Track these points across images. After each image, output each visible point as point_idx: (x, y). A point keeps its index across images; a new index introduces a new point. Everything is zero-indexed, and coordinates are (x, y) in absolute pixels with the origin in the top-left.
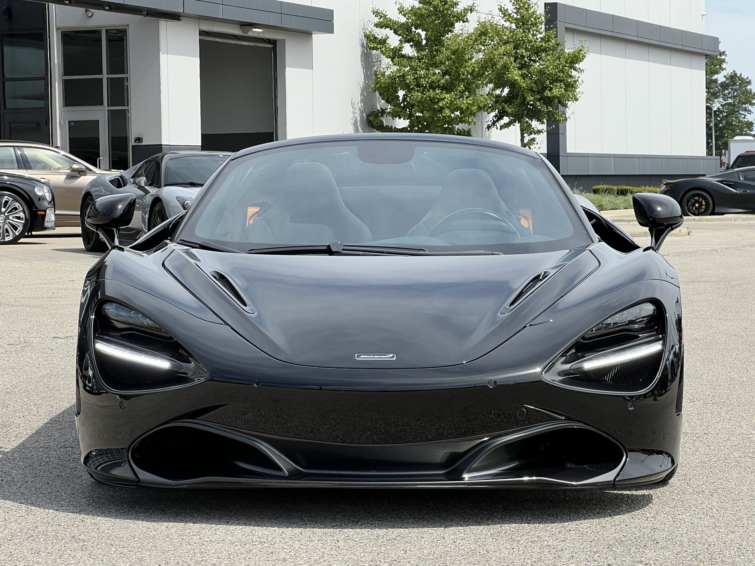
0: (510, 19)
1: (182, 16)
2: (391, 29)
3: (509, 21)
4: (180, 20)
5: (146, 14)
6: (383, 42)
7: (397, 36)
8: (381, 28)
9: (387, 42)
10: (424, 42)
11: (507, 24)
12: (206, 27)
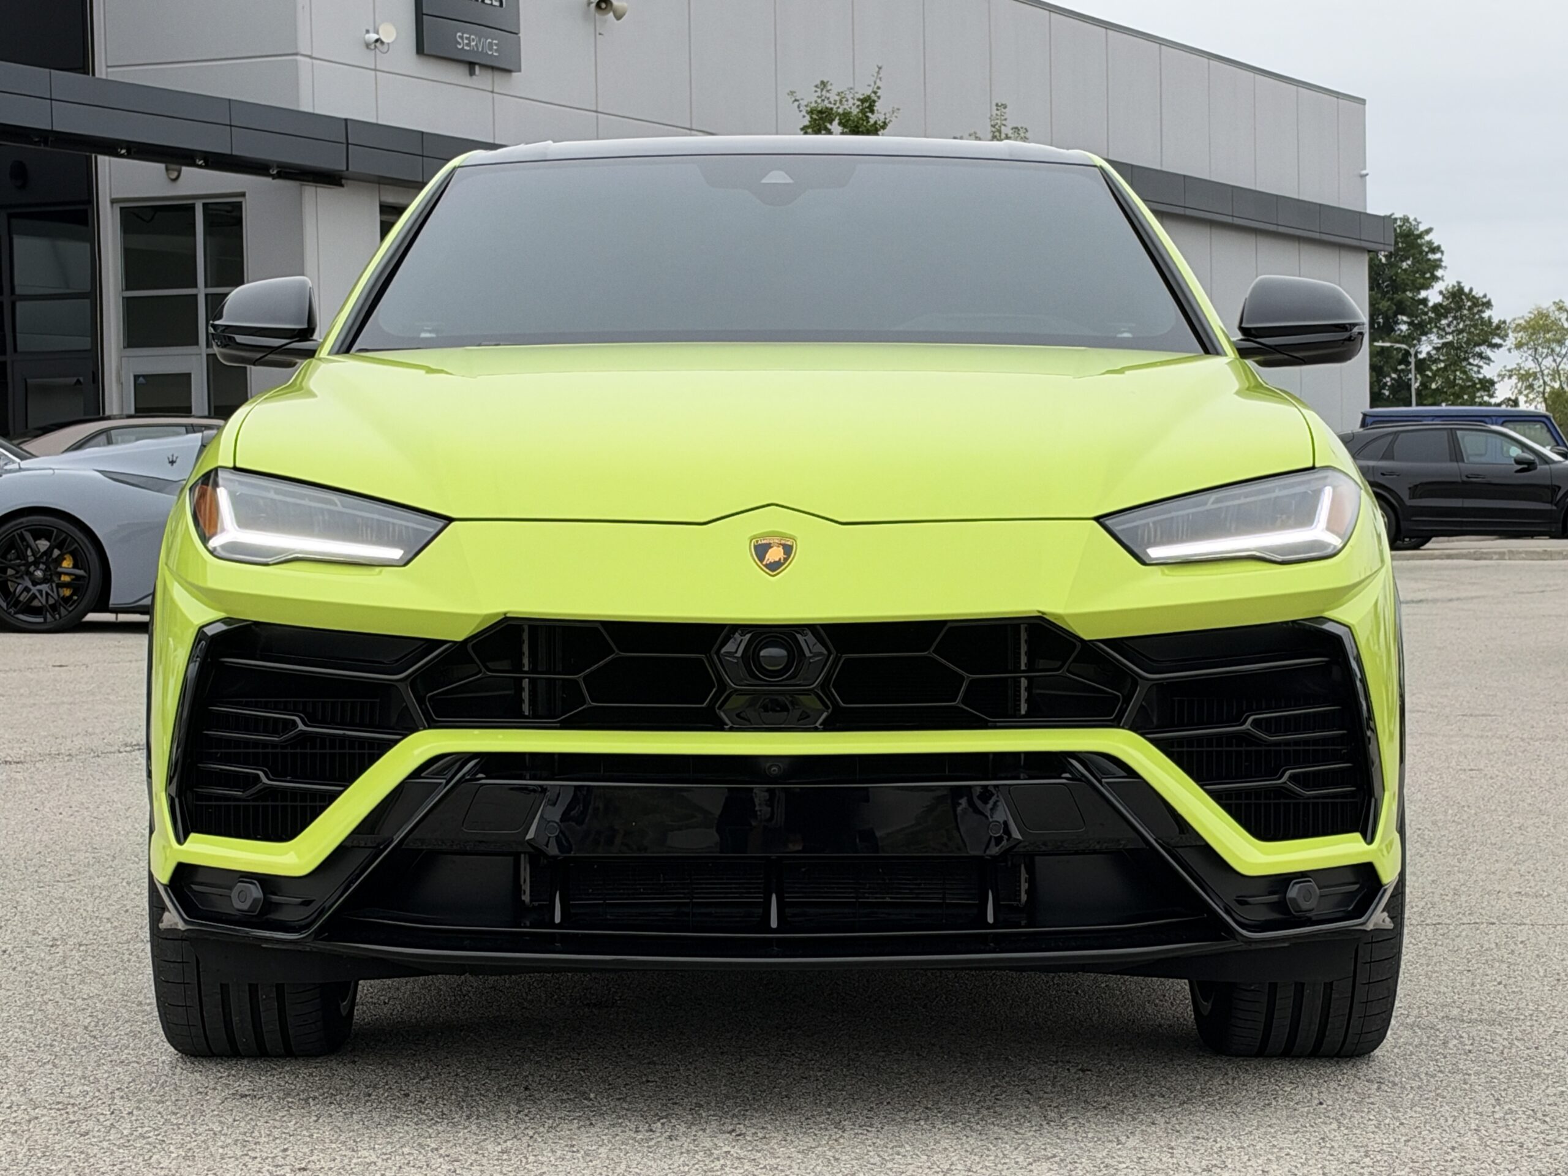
1: (347, 179)
4: (342, 185)
5: (278, 172)
12: (393, 197)
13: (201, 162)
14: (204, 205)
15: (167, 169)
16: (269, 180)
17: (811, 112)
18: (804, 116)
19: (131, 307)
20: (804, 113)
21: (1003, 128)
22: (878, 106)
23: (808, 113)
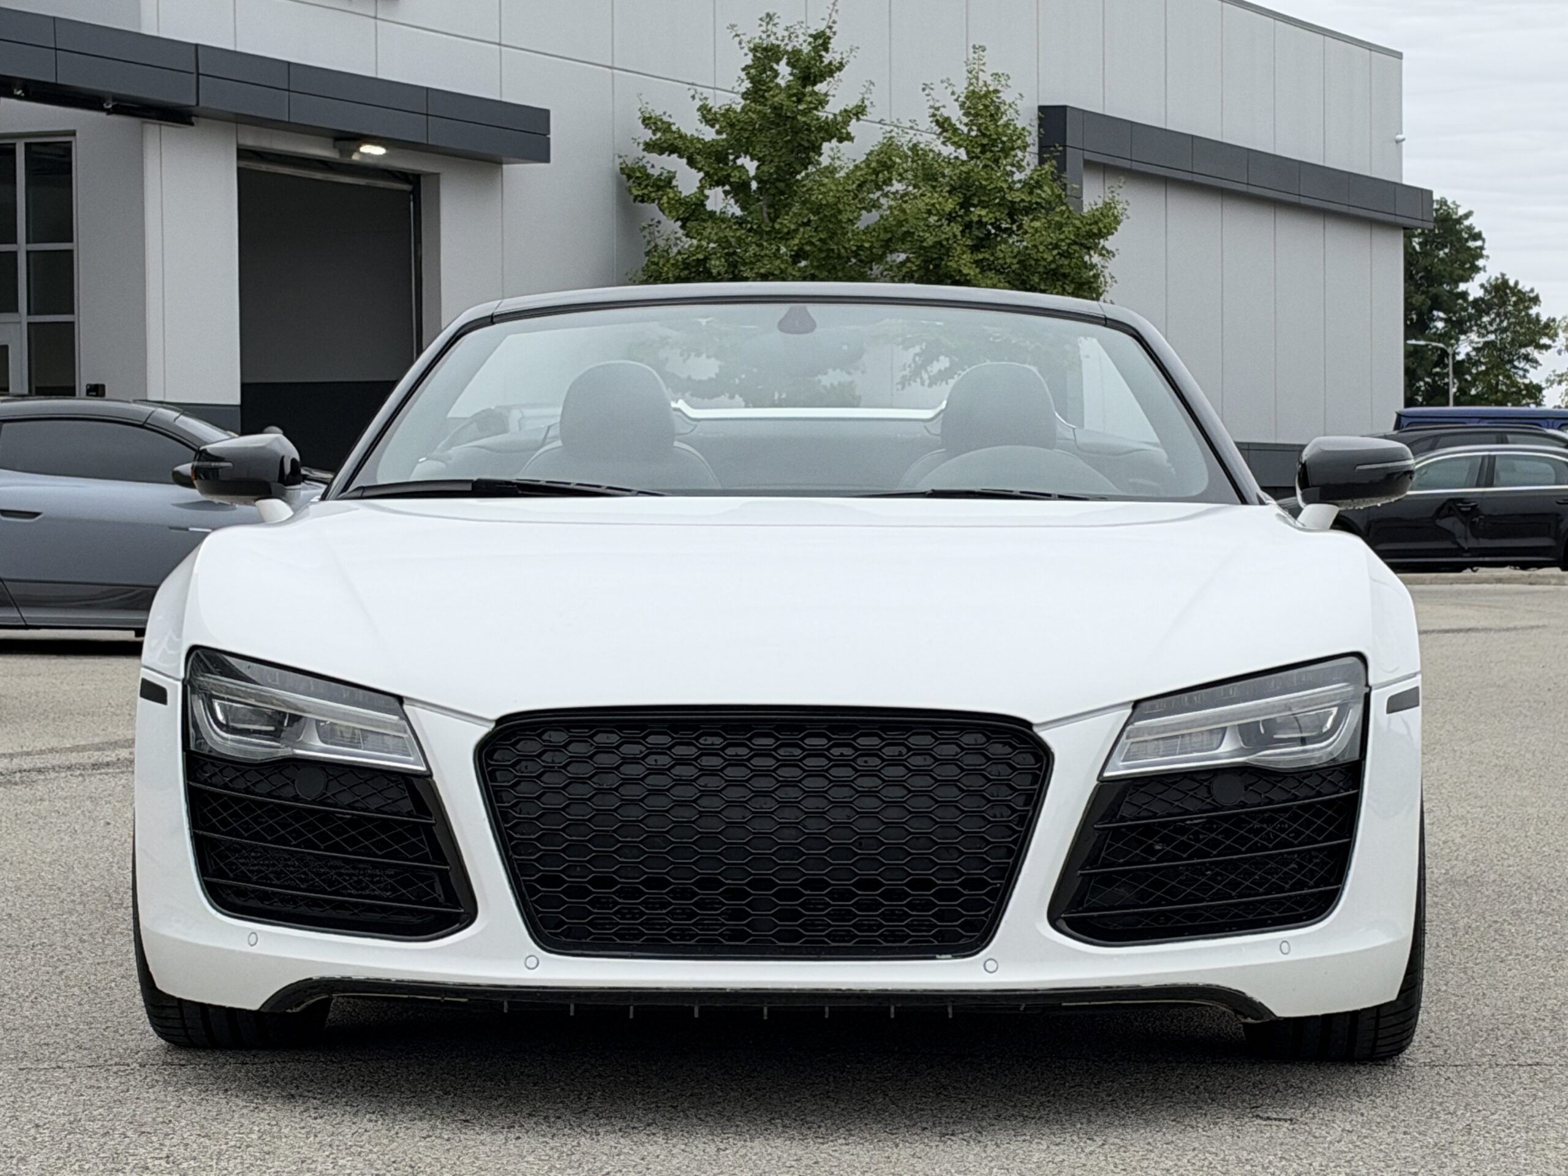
0: (956, 139)
1: (197, 116)
2: (681, 156)
3: (954, 143)
4: (192, 124)
5: (114, 107)
6: (666, 183)
7: (694, 171)
8: (661, 153)
9: (674, 183)
10: (754, 185)
11: (948, 150)
12: (253, 140)
13: (19, 93)
14: (26, 144)
16: (103, 115)
17: (754, 50)
18: (746, 55)
20: (746, 50)
21: (981, 73)
22: (833, 44)
23: (751, 50)
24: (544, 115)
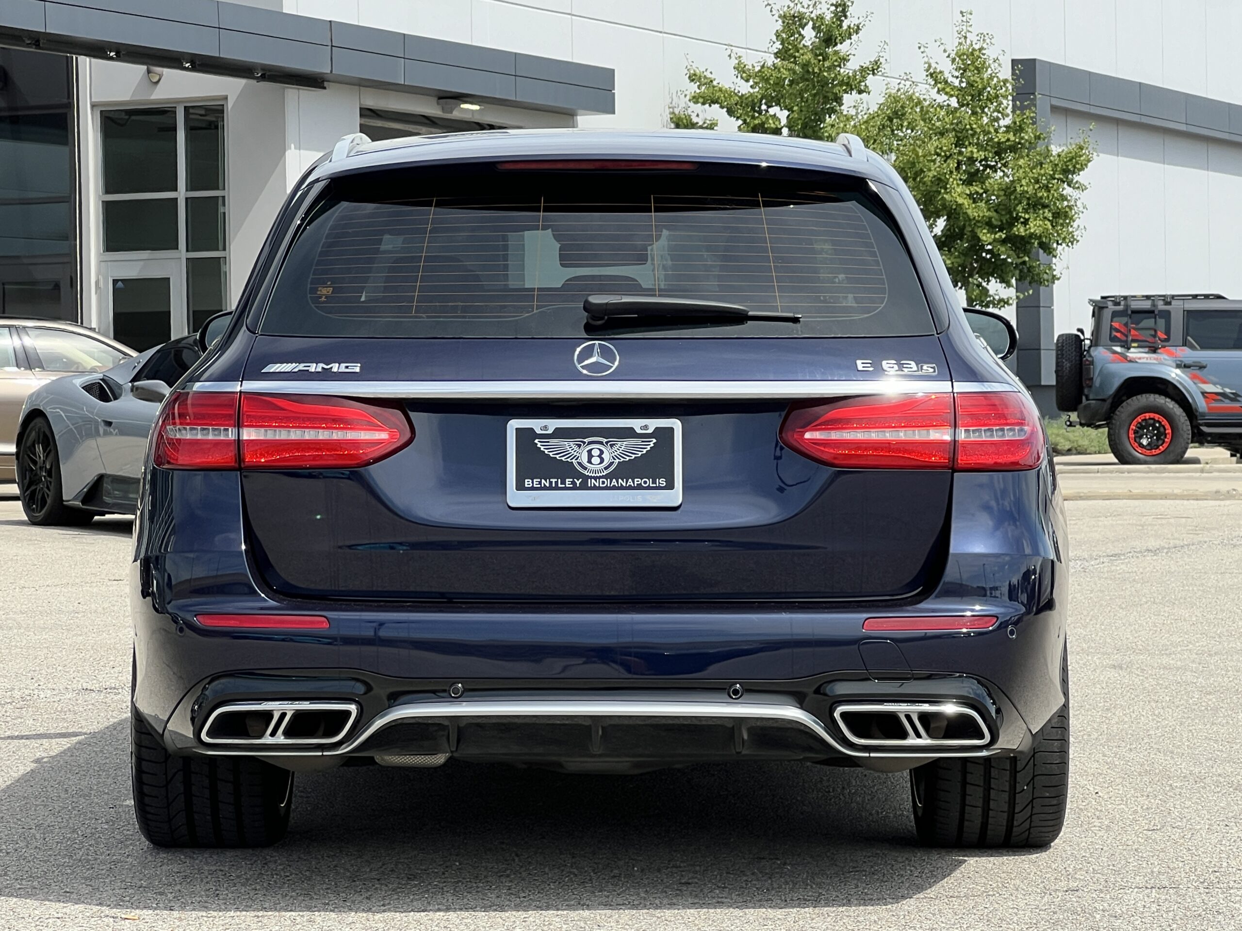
0: (948, 90)
1: (329, 81)
2: (722, 107)
3: (946, 93)
4: (325, 88)
5: (261, 75)
7: (733, 119)
8: (703, 104)
11: (942, 98)
12: (373, 101)
13: (187, 65)
14: (185, 107)
15: (149, 72)
16: (254, 82)
17: (783, 17)
18: (777, 21)
19: (109, 209)
20: (776, 17)
21: (968, 35)
22: (850, 11)
23: (780, 16)
24: (609, 74)
